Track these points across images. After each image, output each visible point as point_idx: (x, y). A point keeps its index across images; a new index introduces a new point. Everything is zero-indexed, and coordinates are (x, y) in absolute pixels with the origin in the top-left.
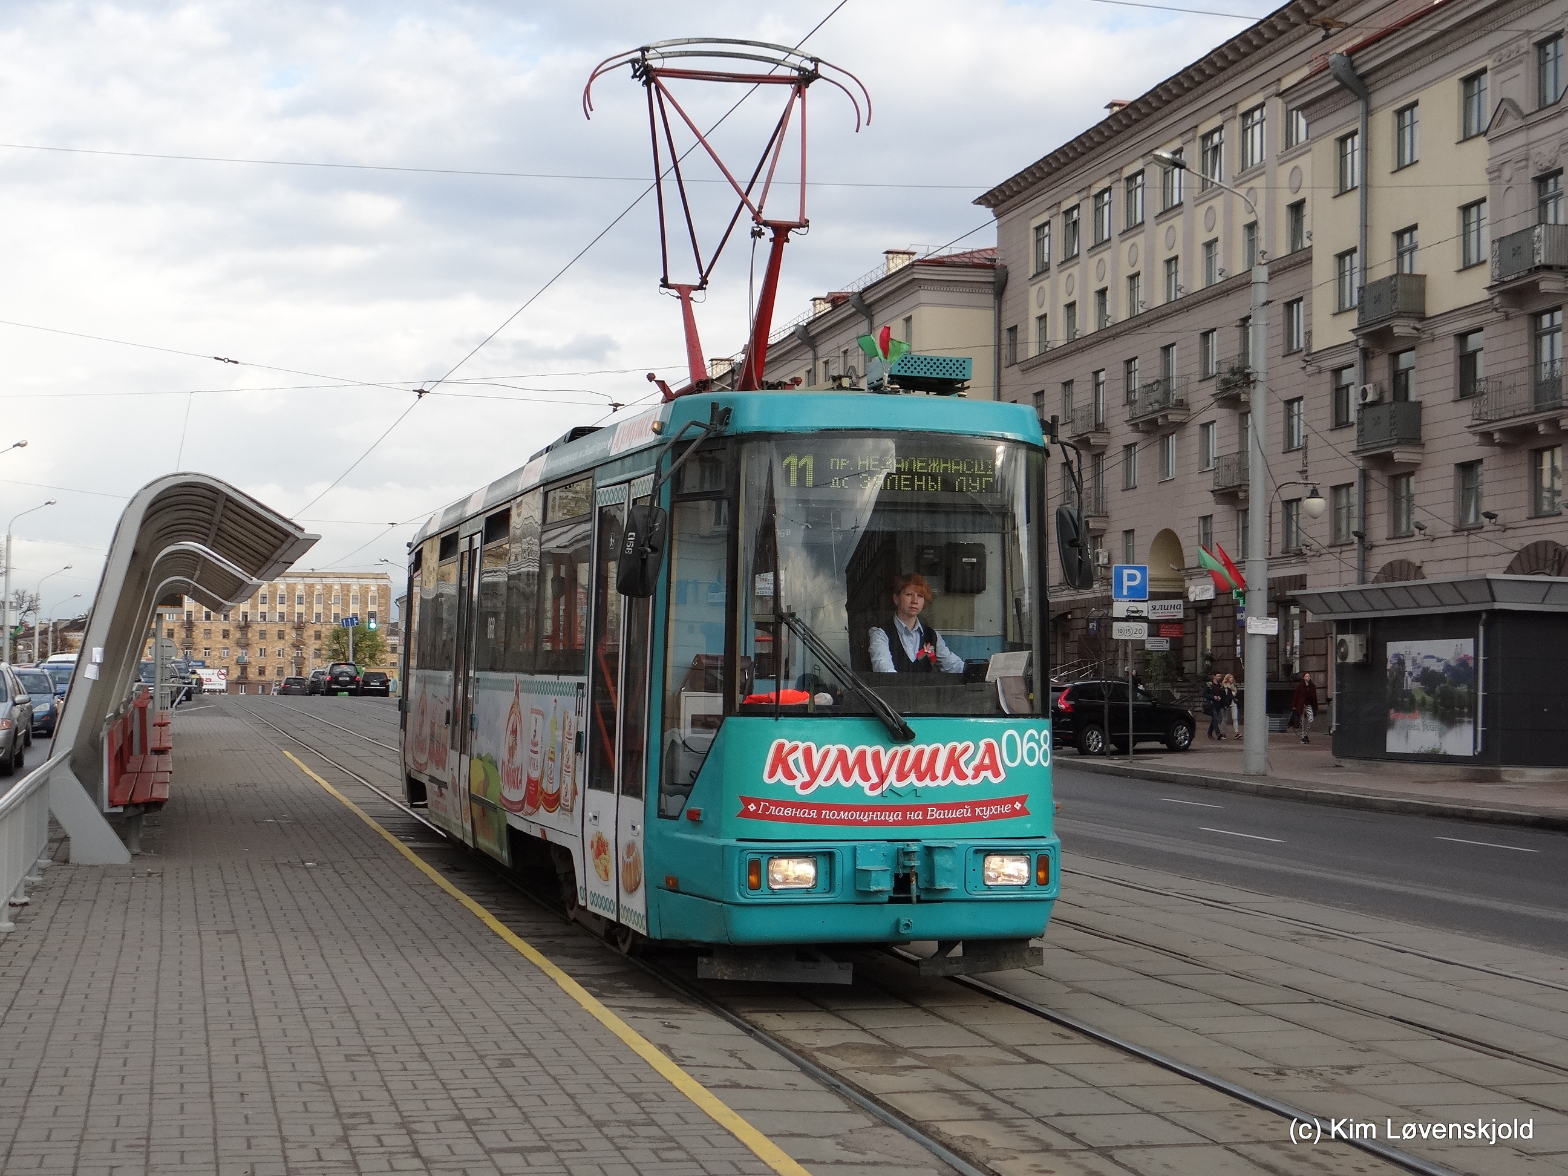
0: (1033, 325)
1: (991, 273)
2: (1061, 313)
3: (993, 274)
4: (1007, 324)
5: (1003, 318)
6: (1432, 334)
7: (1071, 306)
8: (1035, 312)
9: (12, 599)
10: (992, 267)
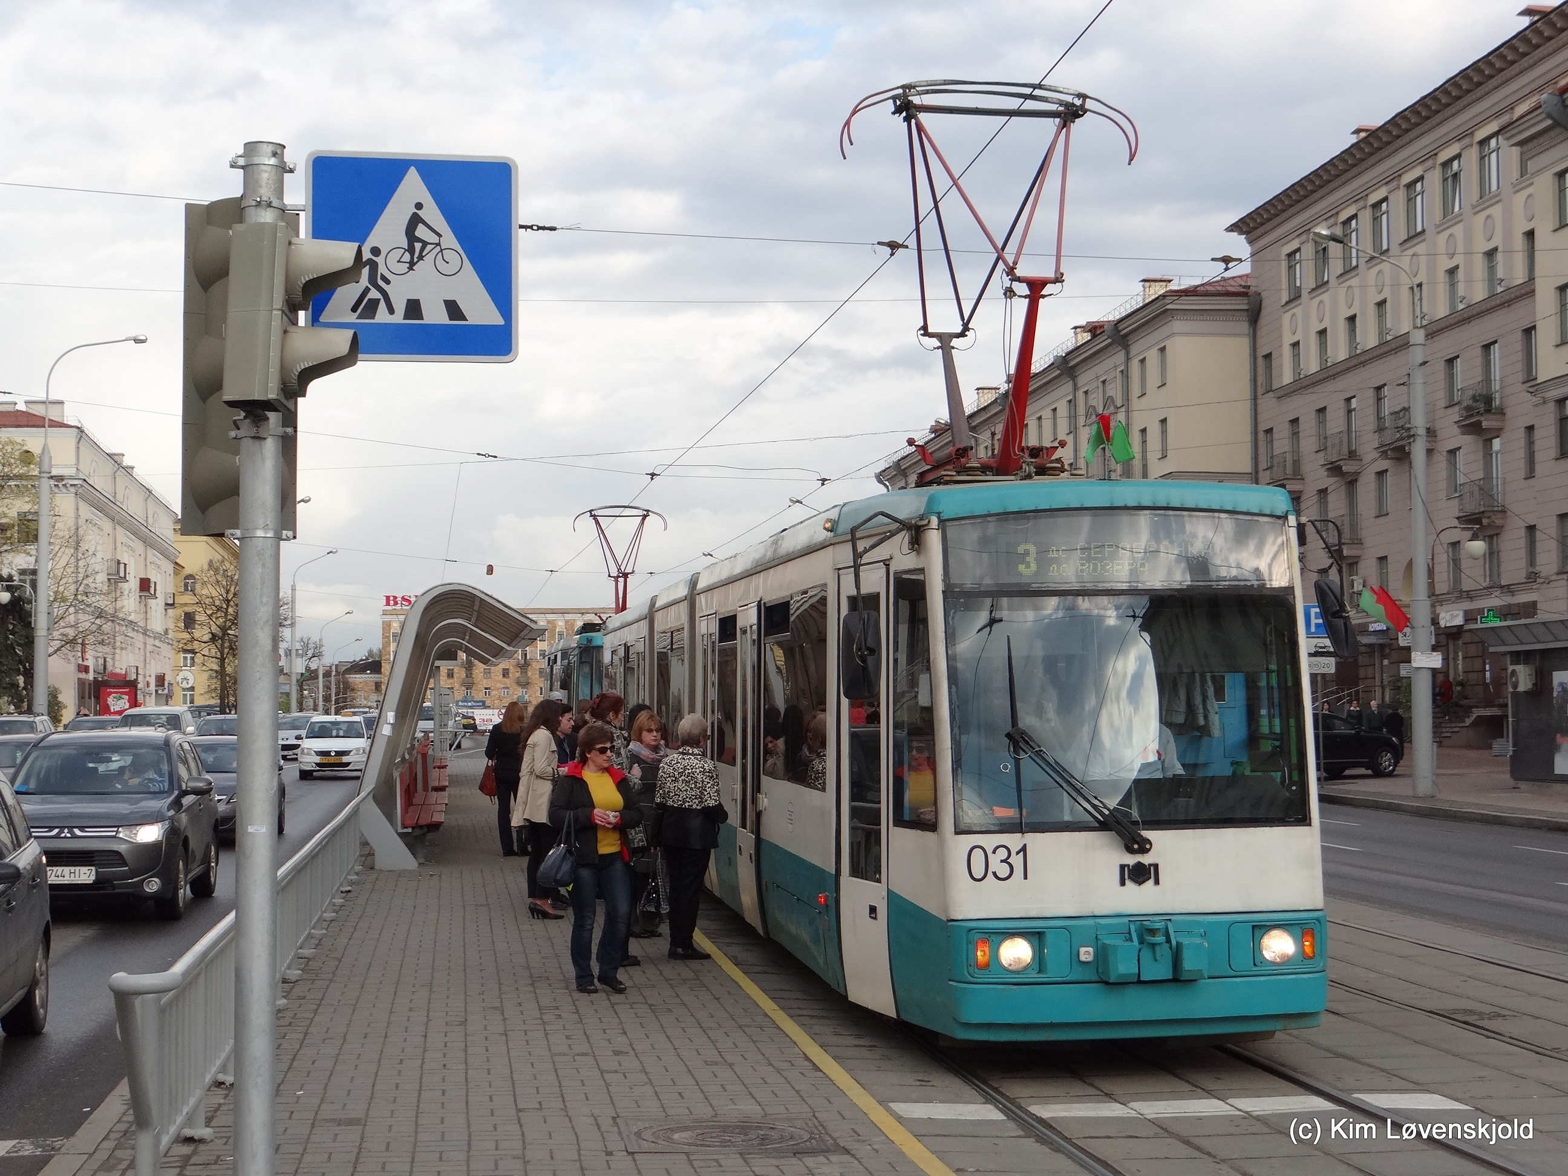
0: (1287, 352)
1: (1244, 300)
2: (1313, 340)
3: (1246, 302)
4: (1262, 351)
5: (1258, 345)
7: (1322, 333)
8: (1288, 339)
9: (298, 646)
10: (1245, 294)
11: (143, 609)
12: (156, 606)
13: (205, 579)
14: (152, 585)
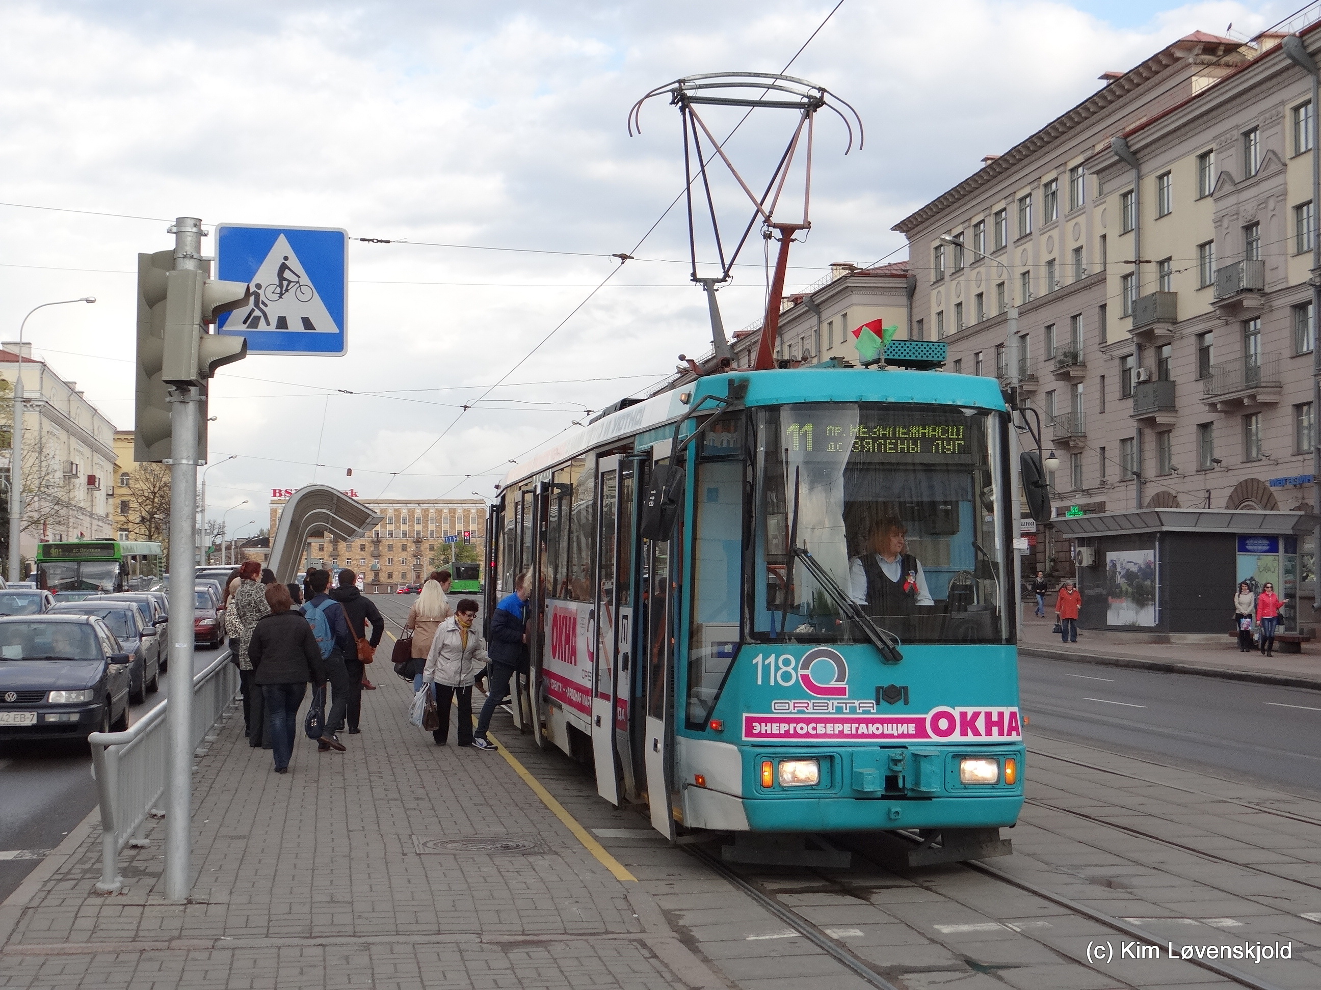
0: (934, 318)
1: (903, 280)
2: (953, 310)
3: (906, 282)
4: (916, 318)
5: (914, 313)
6: (1181, 333)
7: (959, 305)
8: (935, 309)
9: (206, 526)
10: (905, 276)
11: (90, 499)
12: (100, 495)
13: (138, 477)
14: (97, 480)
